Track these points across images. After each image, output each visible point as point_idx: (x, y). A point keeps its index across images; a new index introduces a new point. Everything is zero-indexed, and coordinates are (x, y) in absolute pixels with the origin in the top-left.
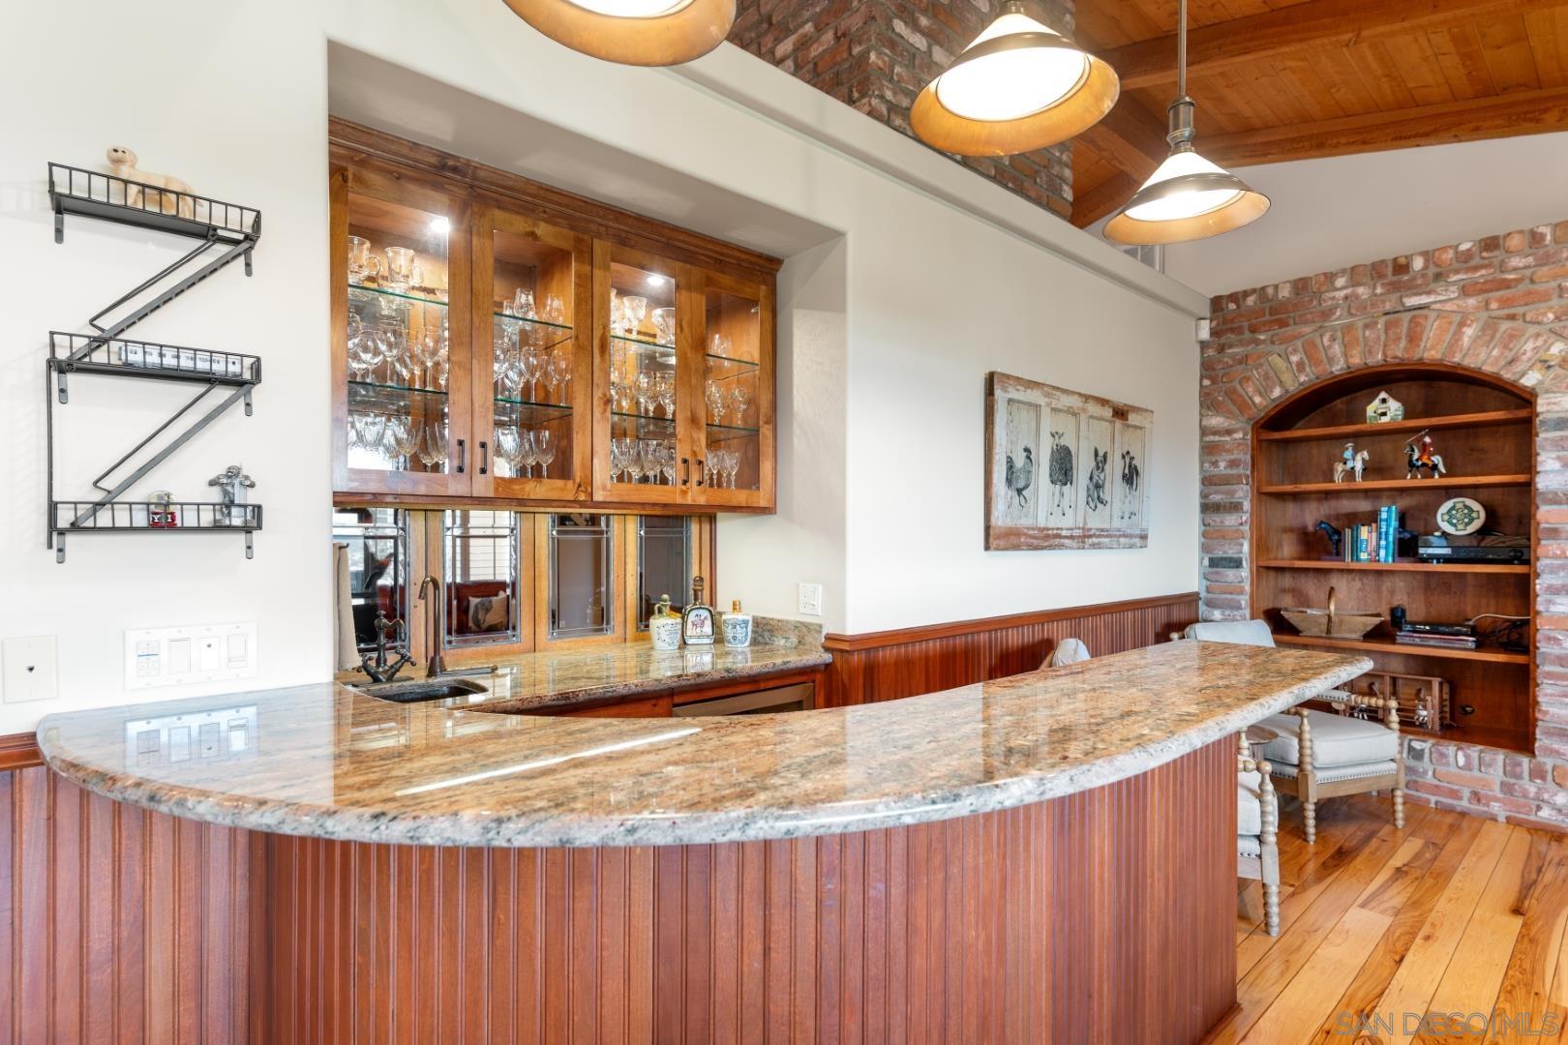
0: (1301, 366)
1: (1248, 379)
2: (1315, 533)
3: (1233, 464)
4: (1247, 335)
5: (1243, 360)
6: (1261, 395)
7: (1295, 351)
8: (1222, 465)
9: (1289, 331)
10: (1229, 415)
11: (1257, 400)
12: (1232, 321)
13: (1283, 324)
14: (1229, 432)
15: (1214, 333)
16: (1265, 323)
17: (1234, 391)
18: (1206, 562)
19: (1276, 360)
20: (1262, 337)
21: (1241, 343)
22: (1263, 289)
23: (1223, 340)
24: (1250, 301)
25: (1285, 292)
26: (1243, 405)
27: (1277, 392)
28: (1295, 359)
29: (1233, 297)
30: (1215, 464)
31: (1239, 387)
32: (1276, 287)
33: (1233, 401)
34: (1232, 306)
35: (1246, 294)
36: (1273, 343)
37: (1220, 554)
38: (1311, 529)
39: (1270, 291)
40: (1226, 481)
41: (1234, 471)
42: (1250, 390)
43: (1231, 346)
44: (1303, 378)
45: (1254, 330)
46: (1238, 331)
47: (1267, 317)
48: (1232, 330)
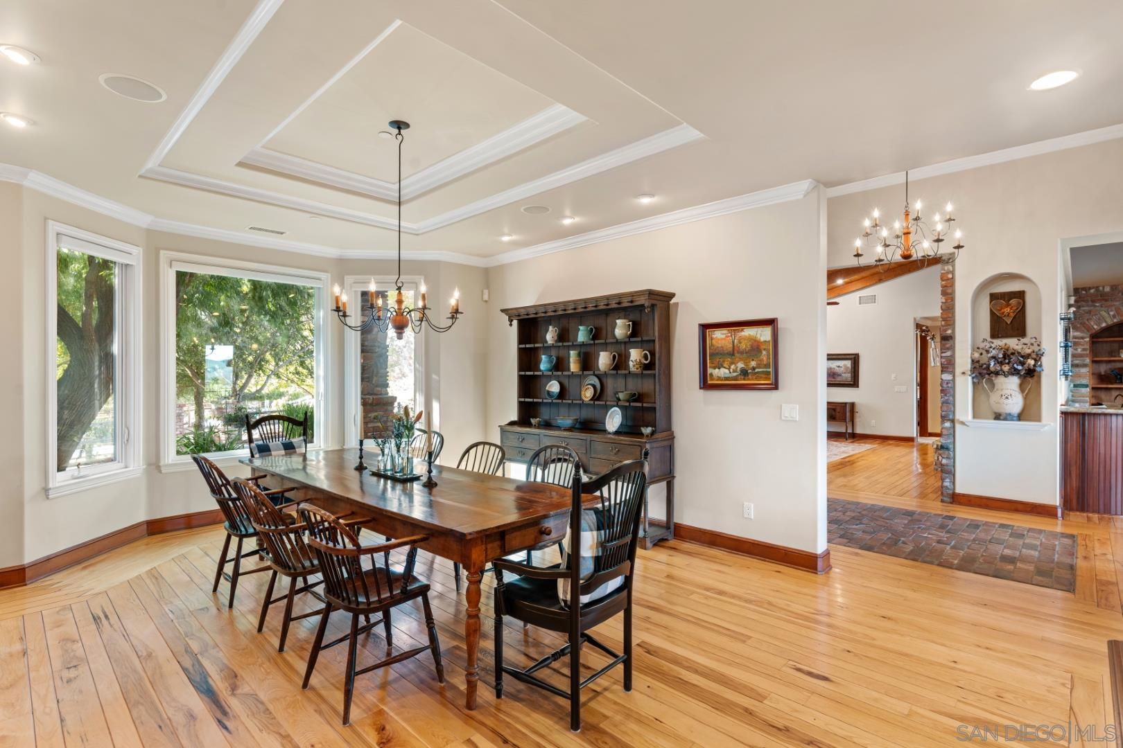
0: (1114, 316)
1: (1091, 319)
2: (1104, 375)
3: (1084, 350)
4: (1090, 303)
5: (1089, 312)
6: (1097, 325)
7: (1112, 311)
8: (1079, 350)
9: (1109, 303)
10: (1082, 331)
11: (1095, 327)
12: (1084, 298)
13: (1106, 300)
14: (1083, 338)
15: (1076, 301)
16: (1098, 300)
17: (1085, 323)
18: (1072, 385)
19: (1104, 313)
20: (1097, 305)
21: (1088, 306)
22: (1097, 287)
23: (1079, 304)
24: (1092, 291)
25: (1107, 289)
26: (1088, 329)
27: (1104, 325)
28: (1112, 313)
29: (1084, 289)
30: (1076, 350)
31: (1087, 323)
32: (1104, 288)
33: (1084, 327)
34: (1084, 292)
35: (1090, 288)
36: (1102, 307)
37: (1079, 383)
38: (1103, 373)
39: (1101, 288)
40: (1081, 356)
41: (1085, 352)
42: (1092, 323)
43: (1083, 307)
44: (1115, 321)
45: (1093, 301)
46: (1087, 301)
47: (1099, 298)
48: (1083, 301)
